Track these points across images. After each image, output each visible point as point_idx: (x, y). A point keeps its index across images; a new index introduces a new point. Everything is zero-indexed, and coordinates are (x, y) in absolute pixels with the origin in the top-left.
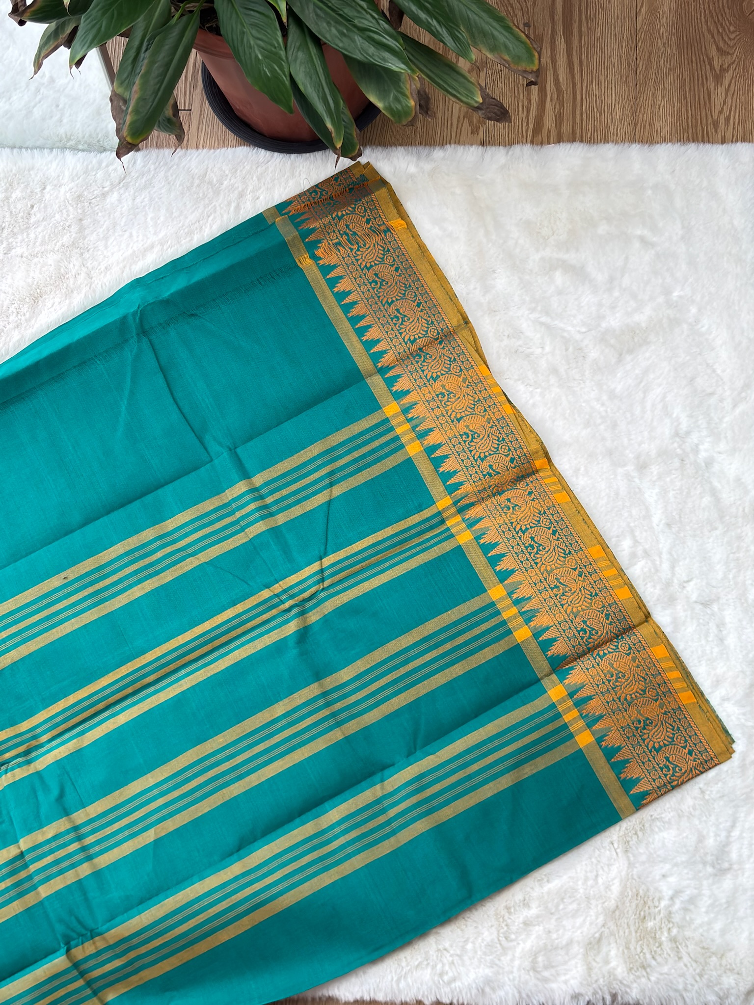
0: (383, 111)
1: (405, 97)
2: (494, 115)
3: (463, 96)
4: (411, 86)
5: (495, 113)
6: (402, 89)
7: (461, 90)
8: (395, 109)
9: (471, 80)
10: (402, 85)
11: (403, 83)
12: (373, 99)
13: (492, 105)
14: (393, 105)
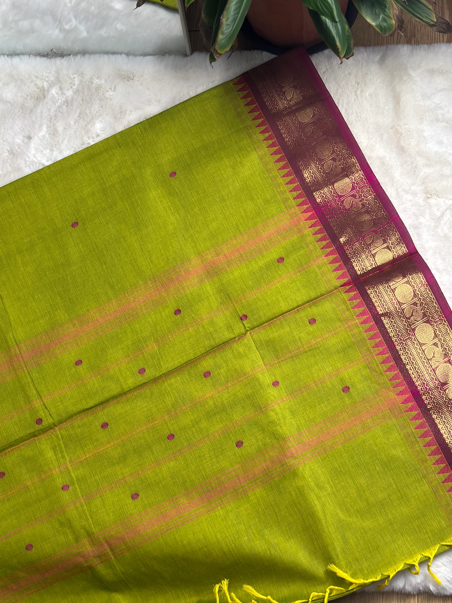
0: (375, 28)
1: (389, 19)
2: (442, 29)
3: (424, 18)
4: (393, 11)
5: (443, 28)
6: (388, 13)
7: (424, 14)
8: (383, 27)
9: (430, 8)
10: (387, 10)
11: (389, 10)
12: (369, 20)
13: (442, 23)
14: (381, 24)
